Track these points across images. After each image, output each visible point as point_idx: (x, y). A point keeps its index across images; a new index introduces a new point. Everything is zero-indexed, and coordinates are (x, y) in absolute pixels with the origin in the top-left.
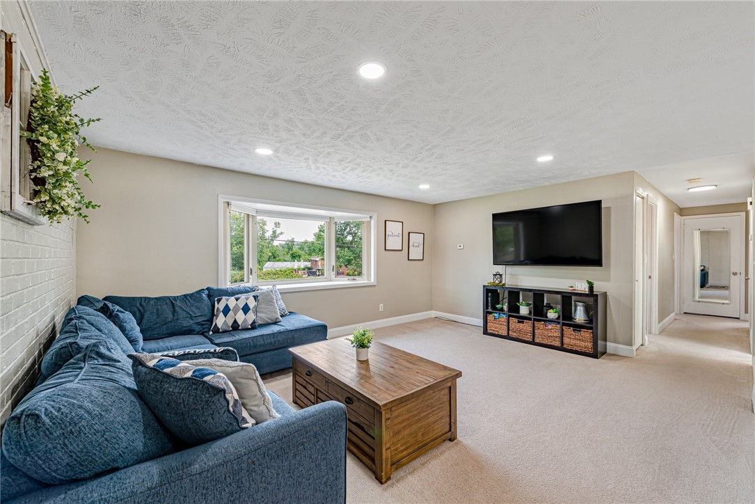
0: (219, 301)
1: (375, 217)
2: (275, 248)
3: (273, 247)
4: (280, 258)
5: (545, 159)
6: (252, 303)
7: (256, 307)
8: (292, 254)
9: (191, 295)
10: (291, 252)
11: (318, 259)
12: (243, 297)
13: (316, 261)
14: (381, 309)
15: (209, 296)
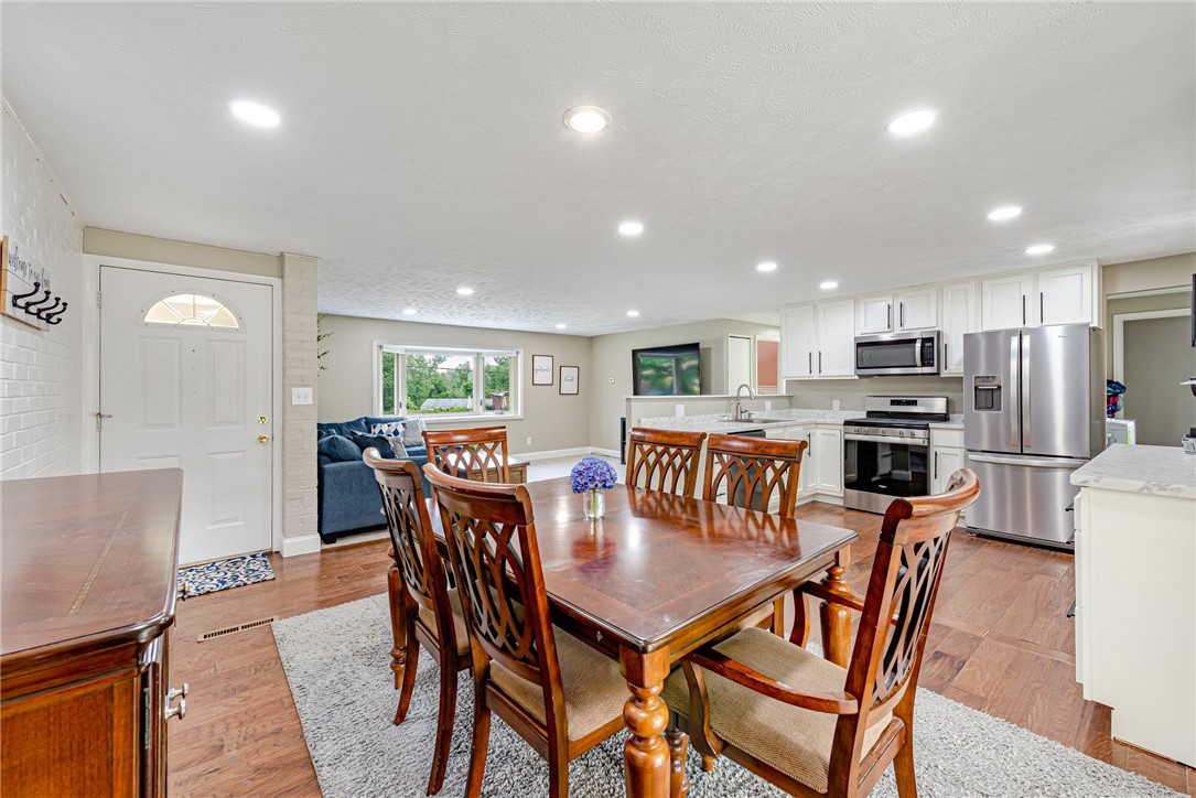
0: (374, 427)
1: (521, 352)
2: (440, 378)
3: (437, 375)
4: (448, 392)
5: (633, 314)
6: (401, 429)
7: (404, 433)
8: (466, 387)
9: (353, 423)
10: (464, 384)
11: (501, 394)
12: (393, 424)
13: (500, 397)
14: (529, 443)
15: (366, 423)
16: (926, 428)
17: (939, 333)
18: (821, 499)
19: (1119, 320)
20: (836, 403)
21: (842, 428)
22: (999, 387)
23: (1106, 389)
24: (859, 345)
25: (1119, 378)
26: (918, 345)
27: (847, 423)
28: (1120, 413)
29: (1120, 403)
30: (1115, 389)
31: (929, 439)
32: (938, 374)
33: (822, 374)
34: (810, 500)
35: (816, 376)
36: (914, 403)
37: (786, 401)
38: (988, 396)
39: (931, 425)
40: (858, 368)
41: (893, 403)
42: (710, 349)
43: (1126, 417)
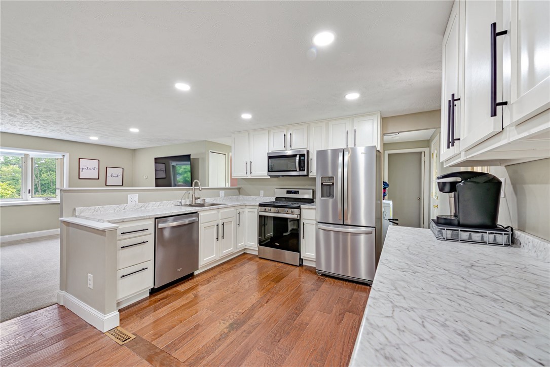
1: (67, 155)
16: (299, 208)
17: (308, 152)
18: (248, 252)
19: (387, 153)
20: (262, 192)
21: (258, 207)
22: (333, 184)
23: (383, 185)
24: (270, 157)
25: (386, 181)
26: (297, 158)
27: (261, 205)
28: (386, 197)
29: (387, 192)
30: (386, 185)
31: (300, 215)
32: (307, 175)
33: (252, 175)
34: (242, 253)
35: (249, 176)
36: (297, 193)
37: (237, 190)
38: (328, 189)
39: (302, 206)
40: (269, 171)
41: (288, 192)
42: (198, 159)
43: (389, 199)
